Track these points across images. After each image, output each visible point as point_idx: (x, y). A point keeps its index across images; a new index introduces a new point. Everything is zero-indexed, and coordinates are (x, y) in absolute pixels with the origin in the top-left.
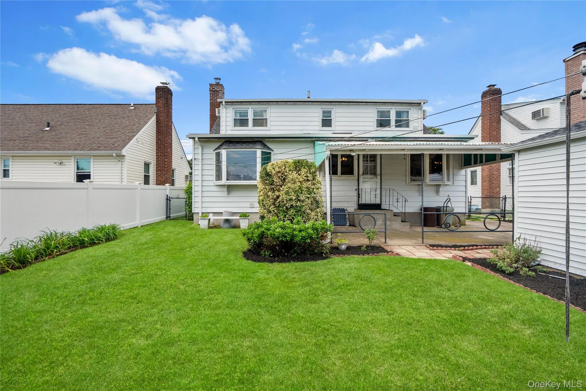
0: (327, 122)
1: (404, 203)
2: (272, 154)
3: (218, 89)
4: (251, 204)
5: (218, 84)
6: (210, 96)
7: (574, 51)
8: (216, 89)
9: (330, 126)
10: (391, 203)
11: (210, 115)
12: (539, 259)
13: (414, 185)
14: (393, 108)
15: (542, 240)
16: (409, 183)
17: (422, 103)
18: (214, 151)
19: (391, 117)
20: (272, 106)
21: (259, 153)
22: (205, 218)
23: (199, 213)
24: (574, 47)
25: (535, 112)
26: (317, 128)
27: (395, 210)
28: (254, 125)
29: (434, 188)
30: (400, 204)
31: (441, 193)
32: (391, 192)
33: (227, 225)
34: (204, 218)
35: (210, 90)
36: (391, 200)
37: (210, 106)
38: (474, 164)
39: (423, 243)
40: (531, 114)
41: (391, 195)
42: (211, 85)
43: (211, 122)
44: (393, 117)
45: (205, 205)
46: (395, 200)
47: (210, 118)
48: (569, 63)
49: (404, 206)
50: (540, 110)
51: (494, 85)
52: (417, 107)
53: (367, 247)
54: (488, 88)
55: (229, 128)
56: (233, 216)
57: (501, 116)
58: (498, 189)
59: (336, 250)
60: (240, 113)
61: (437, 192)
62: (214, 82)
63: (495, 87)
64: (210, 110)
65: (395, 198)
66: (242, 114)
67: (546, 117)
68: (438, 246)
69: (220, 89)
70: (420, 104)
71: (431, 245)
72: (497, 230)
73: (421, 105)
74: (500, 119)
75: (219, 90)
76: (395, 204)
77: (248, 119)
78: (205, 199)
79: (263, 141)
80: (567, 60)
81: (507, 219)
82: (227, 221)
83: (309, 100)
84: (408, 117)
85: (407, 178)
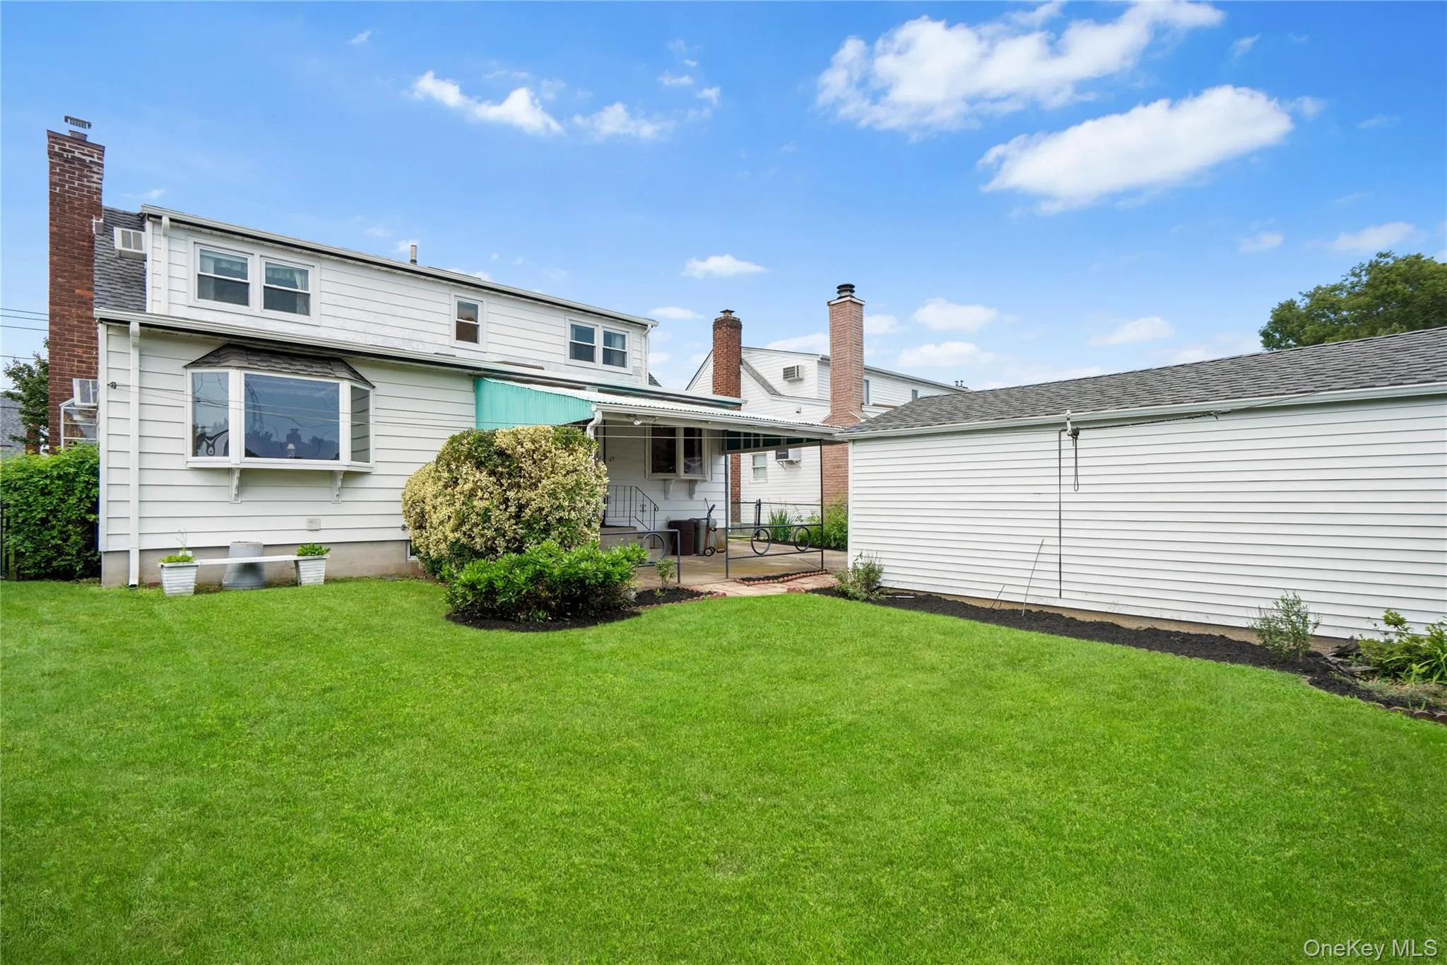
0: (467, 332)
1: (653, 512)
2: (371, 393)
3: (88, 159)
4: (311, 522)
5: (81, 141)
6: (52, 173)
7: (838, 293)
8: (77, 154)
9: (475, 340)
10: (633, 514)
11: (52, 234)
12: (880, 580)
13: (658, 480)
14: (600, 325)
15: (884, 555)
16: (649, 475)
17: (649, 326)
18: (185, 367)
19: (595, 341)
20: (326, 265)
21: (345, 388)
22: (186, 564)
23: (128, 551)
24: (838, 288)
25: (787, 368)
26: (446, 341)
27: (641, 528)
28: (268, 305)
29: (686, 486)
30: (647, 516)
31: (696, 496)
32: (633, 493)
33: (249, 580)
34: (181, 564)
35: (52, 154)
36: (633, 509)
37: (51, 204)
38: (745, 448)
39: (727, 577)
40: (782, 371)
41: (633, 499)
42: (53, 136)
43: (55, 258)
44: (599, 343)
45: (150, 526)
46: (639, 508)
47: (51, 243)
48: (835, 308)
49: (652, 519)
50: (794, 367)
51: (731, 312)
52: (640, 331)
53: (663, 590)
54: (722, 315)
55: (179, 298)
56: (262, 555)
57: (741, 367)
58: (738, 489)
59: (647, 598)
60: (217, 261)
61: (691, 493)
62: (65, 129)
63: (733, 315)
64: (51, 219)
65: (639, 503)
66: (224, 265)
67: (801, 380)
68: (749, 579)
69: (96, 160)
70: (644, 326)
71: (744, 580)
72: (767, 553)
73: (646, 329)
74: (740, 372)
75: (91, 162)
76: (639, 515)
77: (248, 284)
78: (151, 510)
79: (346, 359)
80: (832, 303)
81: (761, 538)
82: (251, 569)
83: (413, 267)
84: (624, 348)
85: (647, 467)
